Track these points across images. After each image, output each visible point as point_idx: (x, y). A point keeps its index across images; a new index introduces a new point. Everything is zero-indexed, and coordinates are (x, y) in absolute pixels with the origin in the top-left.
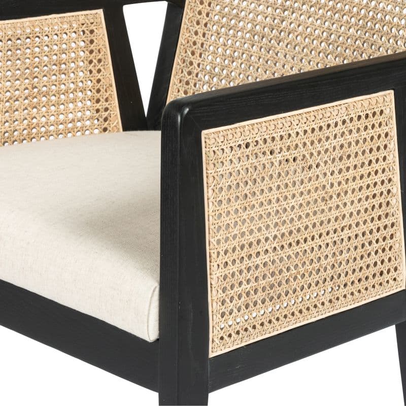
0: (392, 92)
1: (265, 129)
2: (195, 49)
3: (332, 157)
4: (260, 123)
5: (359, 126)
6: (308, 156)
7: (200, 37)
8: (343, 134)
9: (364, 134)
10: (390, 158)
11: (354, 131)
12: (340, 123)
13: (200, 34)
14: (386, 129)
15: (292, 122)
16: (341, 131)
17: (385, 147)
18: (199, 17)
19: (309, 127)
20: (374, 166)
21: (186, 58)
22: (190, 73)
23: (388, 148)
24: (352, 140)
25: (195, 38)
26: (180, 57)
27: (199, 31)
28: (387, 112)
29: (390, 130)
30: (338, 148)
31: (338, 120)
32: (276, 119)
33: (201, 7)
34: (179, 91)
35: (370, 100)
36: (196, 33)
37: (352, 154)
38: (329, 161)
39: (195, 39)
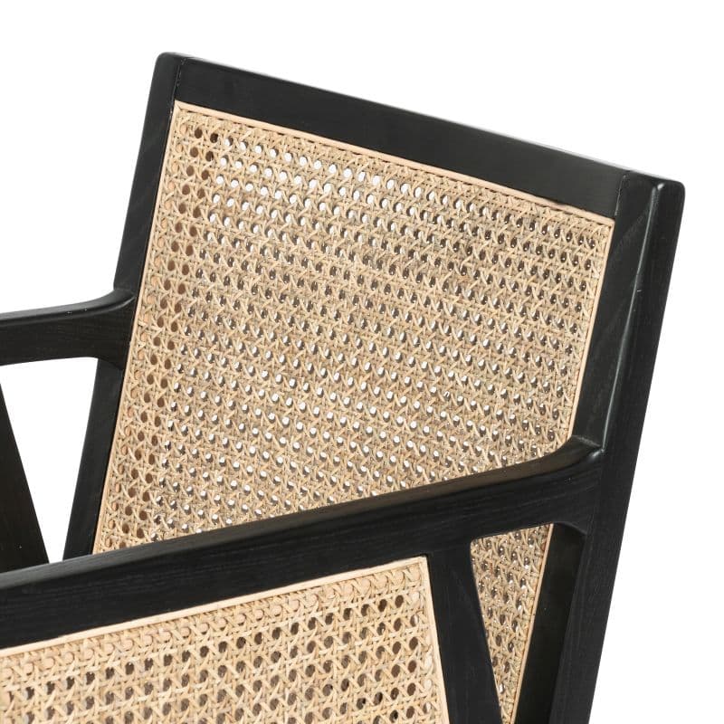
0: (423, 561)
1: (128, 644)
2: (143, 446)
3: (287, 693)
4: (118, 633)
5: (348, 629)
6: (232, 693)
7: (150, 424)
8: (311, 647)
9: (359, 644)
10: (424, 689)
11: (338, 640)
12: (303, 626)
13: (151, 420)
14: (413, 632)
15: (192, 628)
16: (307, 642)
17: (412, 666)
18: (149, 387)
19: (231, 637)
20: (388, 704)
21: (127, 464)
22: (132, 493)
23: (417, 669)
24: (334, 656)
25: (142, 426)
26: (117, 462)
27: (149, 412)
28: (412, 599)
29: (420, 633)
30: (301, 673)
31: (299, 620)
32: (154, 625)
33: (153, 367)
34: (114, 526)
35: (371, 578)
36: (144, 418)
37: (334, 685)
38: (281, 700)
39: (141, 428)
